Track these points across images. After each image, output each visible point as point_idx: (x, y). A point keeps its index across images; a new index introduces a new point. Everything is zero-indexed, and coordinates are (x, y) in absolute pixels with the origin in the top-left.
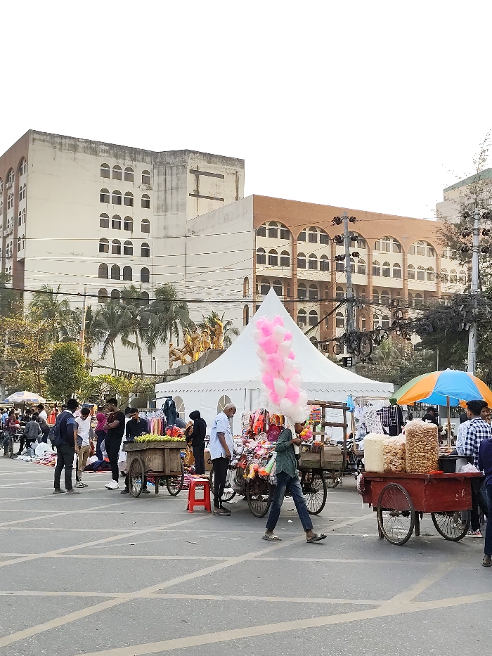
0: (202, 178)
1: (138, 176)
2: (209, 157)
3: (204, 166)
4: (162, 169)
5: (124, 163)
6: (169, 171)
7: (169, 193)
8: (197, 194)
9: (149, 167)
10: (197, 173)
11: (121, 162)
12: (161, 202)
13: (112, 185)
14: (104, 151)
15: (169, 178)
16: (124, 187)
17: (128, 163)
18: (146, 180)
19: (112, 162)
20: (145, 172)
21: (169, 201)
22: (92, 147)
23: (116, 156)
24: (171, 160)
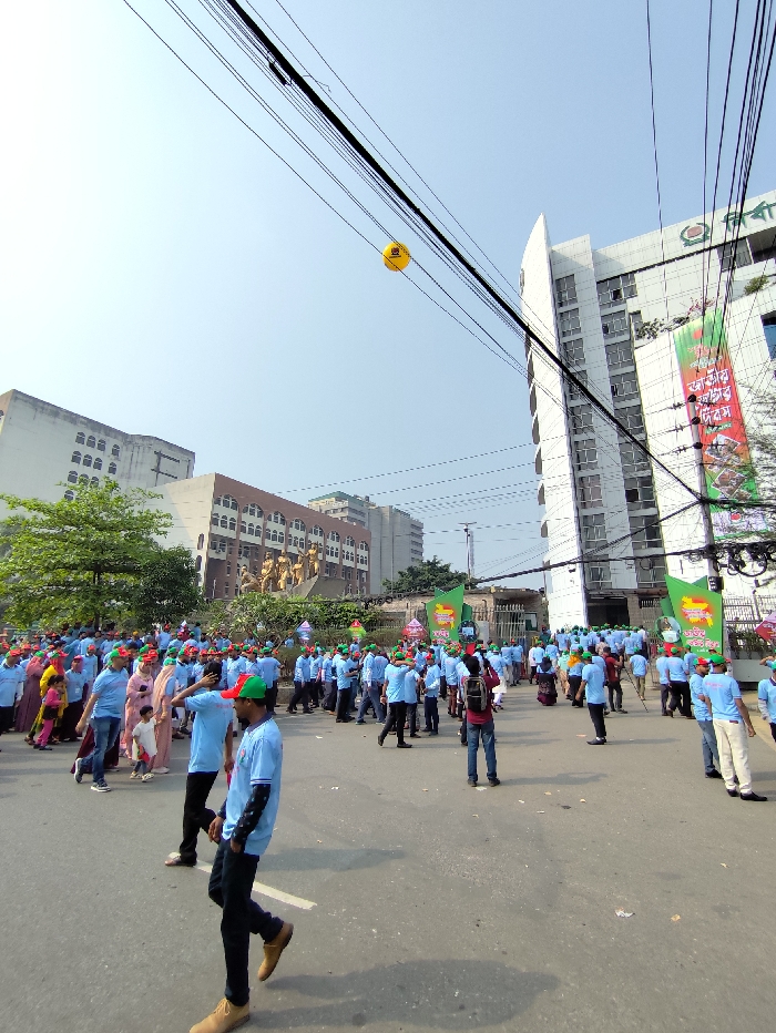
0: (163, 460)
1: (109, 448)
2: (171, 446)
3: (165, 451)
4: (130, 446)
5: (99, 437)
6: (136, 449)
7: (133, 466)
8: (157, 470)
9: (119, 444)
10: (159, 455)
11: (96, 435)
12: (126, 471)
13: (85, 450)
14: (82, 423)
15: (135, 454)
16: (95, 453)
17: (102, 437)
18: (115, 452)
19: (88, 433)
20: (115, 446)
21: (133, 471)
22: (73, 418)
23: (93, 429)
24: (140, 442)
